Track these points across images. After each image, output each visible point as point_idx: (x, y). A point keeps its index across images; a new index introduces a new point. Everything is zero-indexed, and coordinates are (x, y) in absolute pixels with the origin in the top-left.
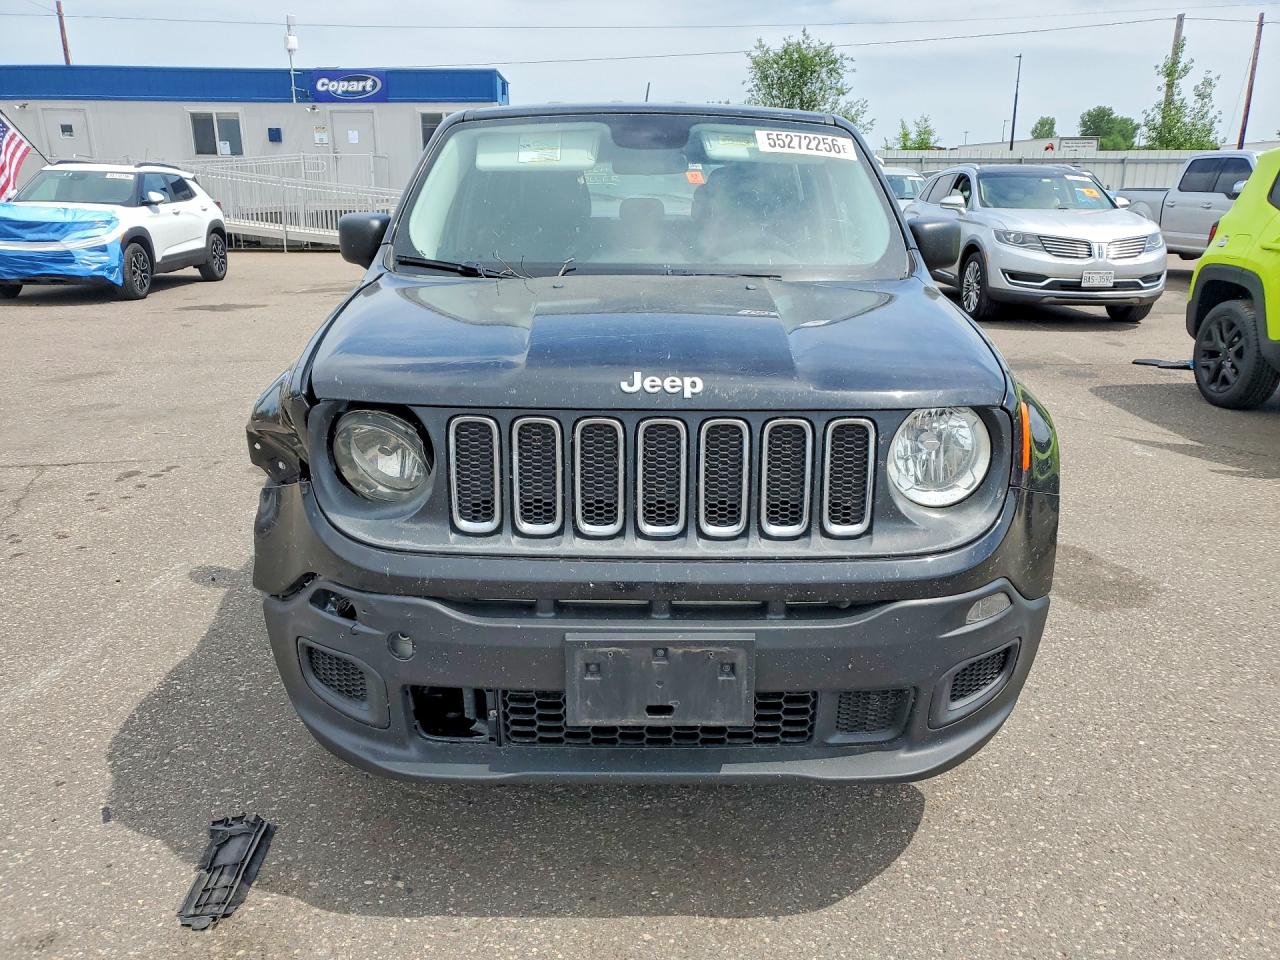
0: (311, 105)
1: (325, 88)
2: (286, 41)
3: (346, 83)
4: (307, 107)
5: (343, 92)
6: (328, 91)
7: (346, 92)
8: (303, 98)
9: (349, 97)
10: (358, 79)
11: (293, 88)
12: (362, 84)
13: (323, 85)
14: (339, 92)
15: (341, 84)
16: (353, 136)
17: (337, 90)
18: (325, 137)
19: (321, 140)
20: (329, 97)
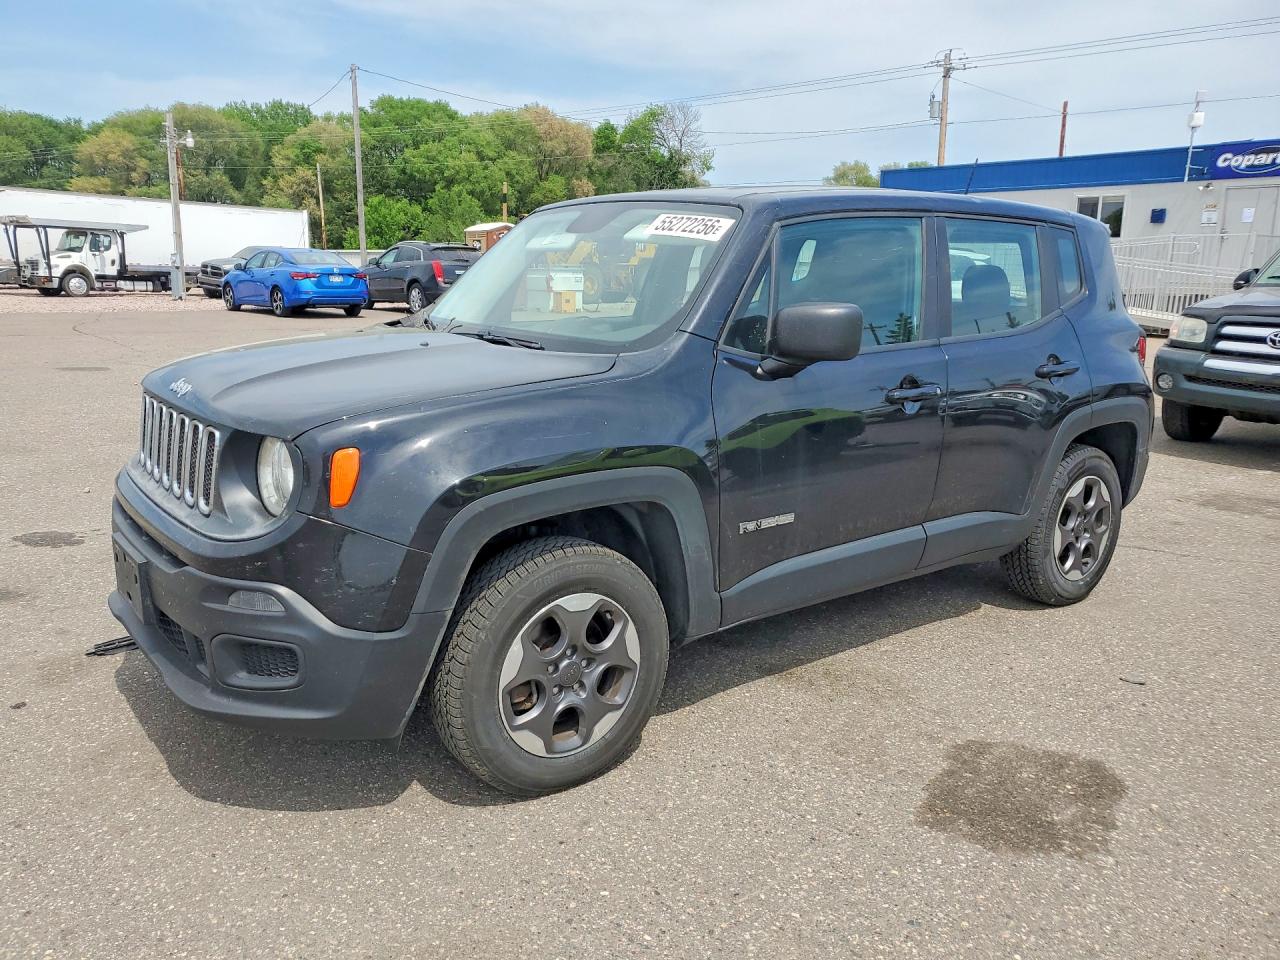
0: (1206, 183)
1: (1227, 163)
2: (1191, 117)
3: (1252, 157)
4: (1200, 186)
5: (1248, 167)
6: (1229, 166)
7: (1252, 167)
8: (1197, 176)
9: (1254, 172)
10: (1268, 151)
11: (1188, 166)
12: (1272, 156)
13: (1225, 160)
14: (1243, 166)
15: (1247, 157)
16: (1249, 214)
17: (1239, 166)
18: (1215, 216)
19: (1209, 219)
20: (1229, 173)
